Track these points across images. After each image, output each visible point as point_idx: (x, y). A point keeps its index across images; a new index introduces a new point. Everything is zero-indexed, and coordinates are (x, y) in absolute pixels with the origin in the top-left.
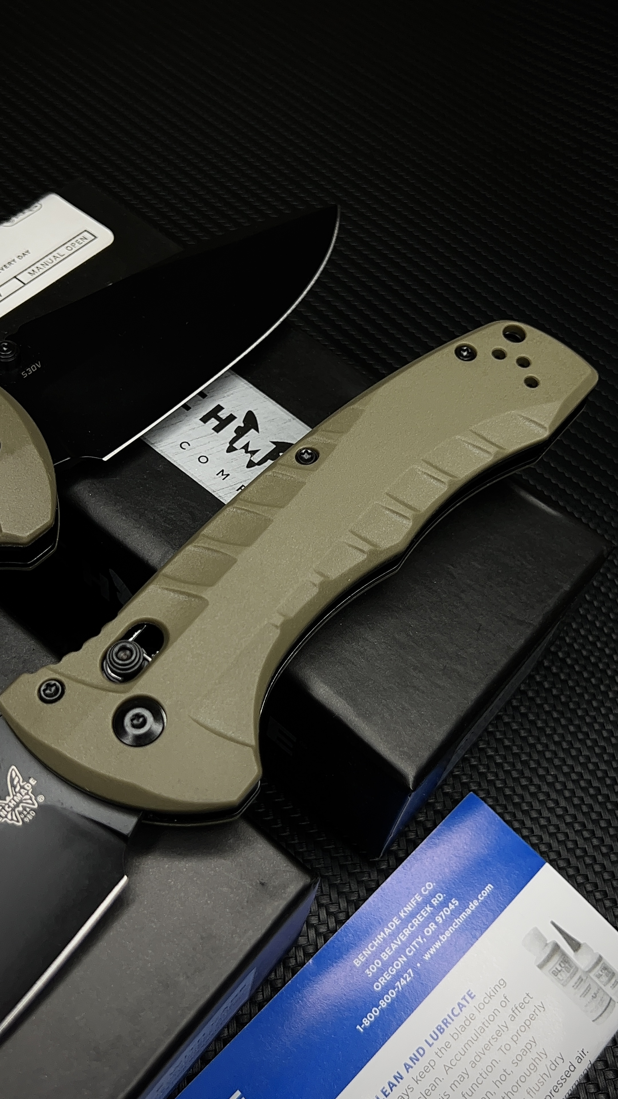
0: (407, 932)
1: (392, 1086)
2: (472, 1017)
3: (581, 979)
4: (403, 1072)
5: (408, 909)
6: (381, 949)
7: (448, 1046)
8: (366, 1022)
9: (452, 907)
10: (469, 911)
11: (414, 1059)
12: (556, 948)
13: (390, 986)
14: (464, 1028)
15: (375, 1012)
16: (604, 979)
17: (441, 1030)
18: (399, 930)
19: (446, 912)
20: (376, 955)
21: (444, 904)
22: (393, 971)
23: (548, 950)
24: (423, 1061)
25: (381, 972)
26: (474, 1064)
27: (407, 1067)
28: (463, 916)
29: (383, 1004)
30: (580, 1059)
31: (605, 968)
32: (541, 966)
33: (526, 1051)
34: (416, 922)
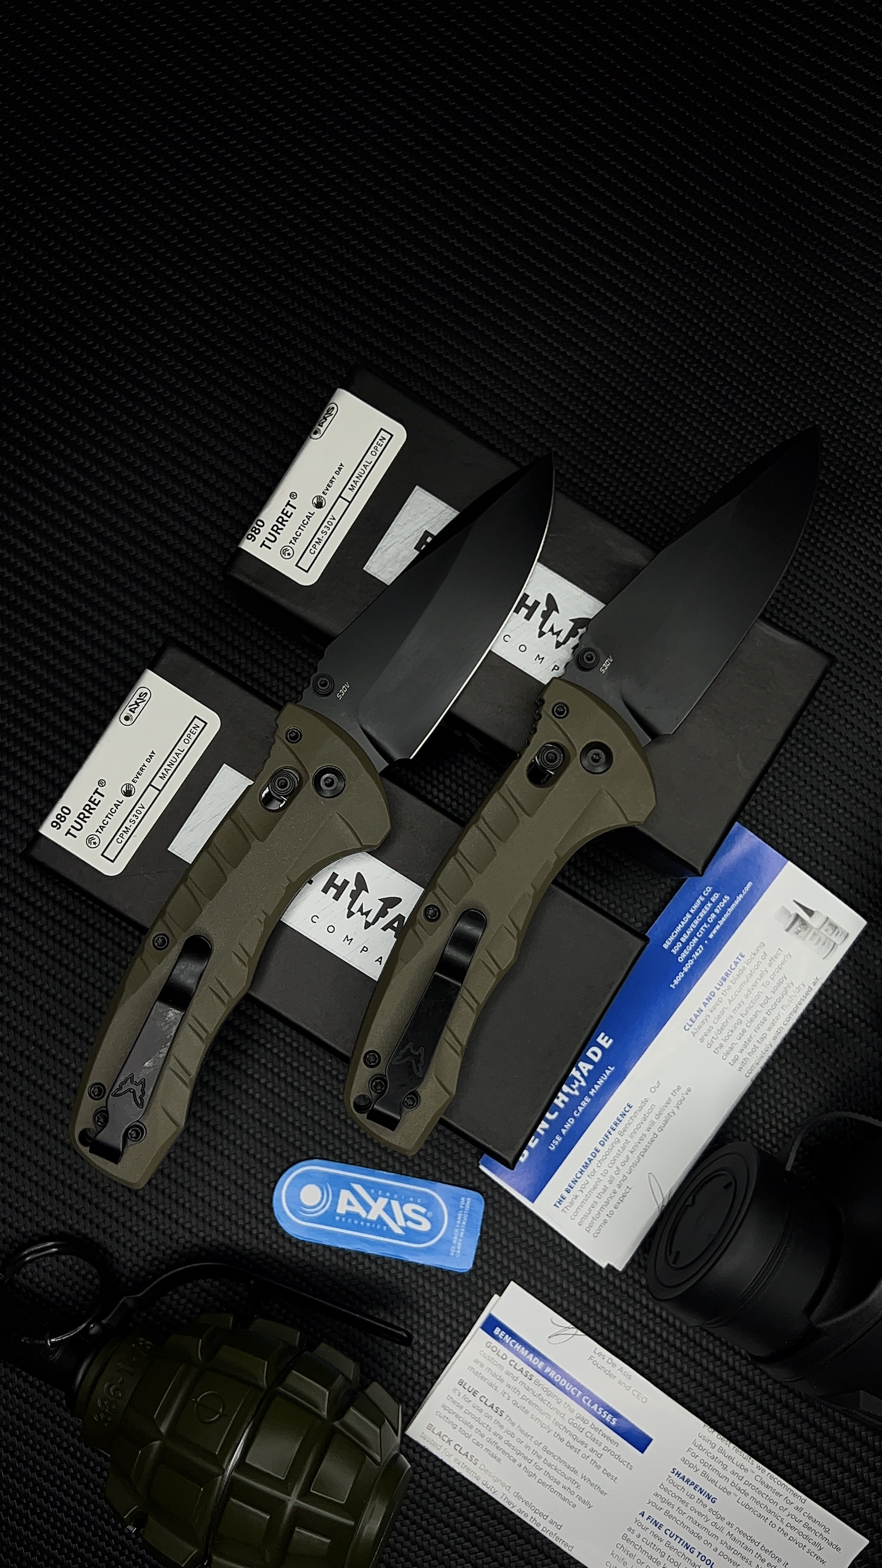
0: (696, 922)
1: (696, 1016)
2: (744, 969)
3: (814, 934)
4: (703, 1007)
5: (695, 907)
6: (681, 935)
7: (729, 988)
8: (676, 982)
9: (725, 901)
10: (737, 902)
11: (709, 999)
12: (797, 917)
13: (689, 957)
14: (739, 976)
15: (681, 975)
16: (831, 931)
17: (725, 980)
18: (691, 921)
19: (722, 905)
20: (677, 940)
21: (720, 900)
22: (690, 948)
23: (792, 919)
24: (714, 1000)
25: (681, 950)
26: (747, 996)
27: (705, 1004)
28: (733, 906)
29: (686, 969)
30: (815, 984)
31: (831, 924)
32: (787, 930)
33: (779, 984)
34: (702, 915)
